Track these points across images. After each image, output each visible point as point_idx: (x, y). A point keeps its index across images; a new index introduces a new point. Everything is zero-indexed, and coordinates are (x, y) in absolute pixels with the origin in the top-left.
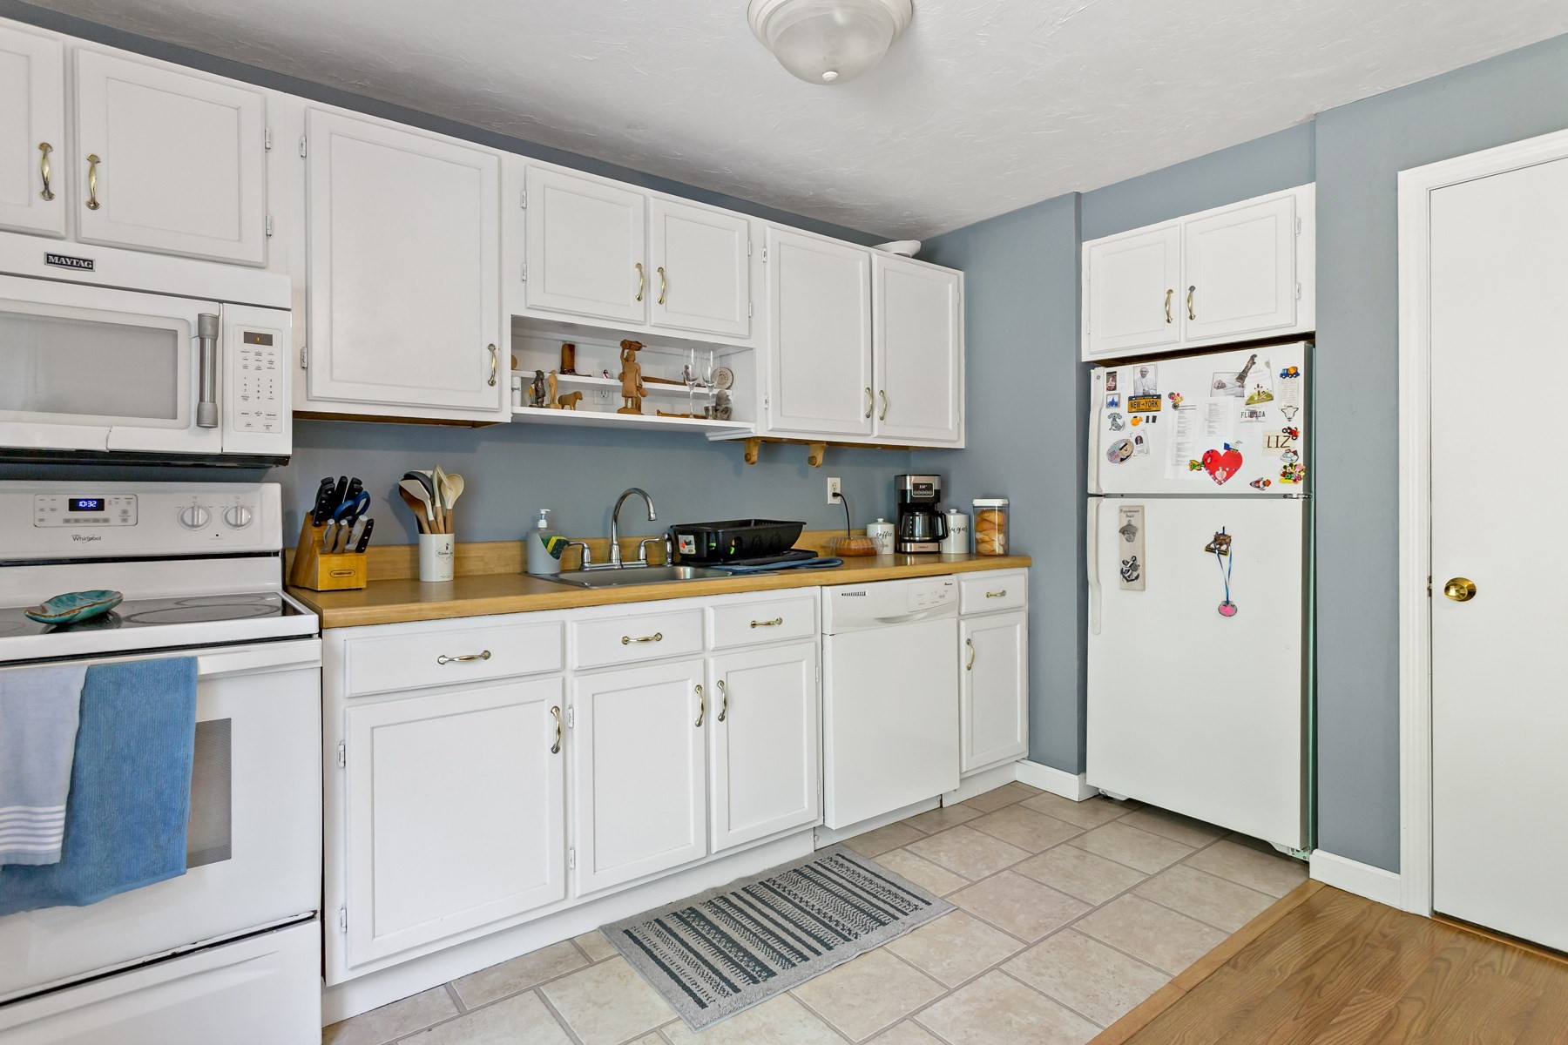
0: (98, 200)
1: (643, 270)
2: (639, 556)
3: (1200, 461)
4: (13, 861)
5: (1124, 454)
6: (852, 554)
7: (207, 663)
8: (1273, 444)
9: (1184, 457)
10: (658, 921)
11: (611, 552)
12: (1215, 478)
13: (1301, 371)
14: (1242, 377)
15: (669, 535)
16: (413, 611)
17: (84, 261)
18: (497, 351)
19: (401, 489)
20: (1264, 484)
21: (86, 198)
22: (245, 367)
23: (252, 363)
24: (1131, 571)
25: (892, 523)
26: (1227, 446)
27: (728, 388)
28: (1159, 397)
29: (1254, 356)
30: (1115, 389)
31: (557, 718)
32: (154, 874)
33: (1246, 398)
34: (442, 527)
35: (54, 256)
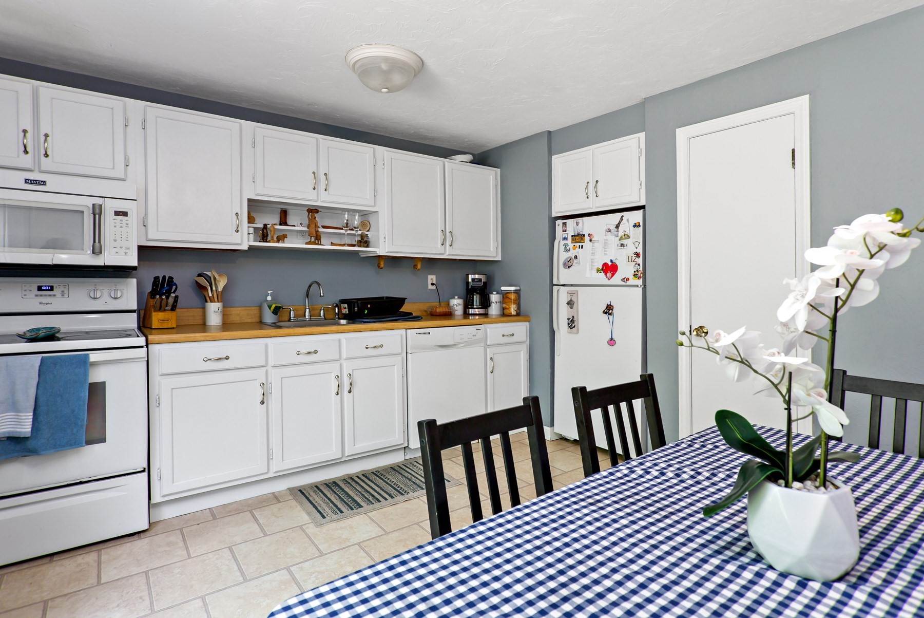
0: (48, 153)
1: (316, 175)
2: (320, 314)
3: (601, 268)
4: (11, 435)
5: (570, 264)
6: (438, 314)
7: (94, 357)
8: (630, 260)
9: (594, 266)
10: (316, 487)
11: (305, 312)
12: (607, 277)
13: (641, 224)
14: (617, 227)
15: (336, 304)
16: (191, 337)
17: (42, 181)
18: (239, 216)
19: (197, 282)
20: (626, 280)
21: (43, 152)
22: (115, 227)
23: (118, 225)
24: (572, 323)
25: (462, 299)
26: (611, 261)
27: (368, 231)
28: (584, 235)
29: (623, 216)
30: (566, 231)
31: (263, 388)
32: (71, 445)
33: (619, 237)
34: (216, 299)
35: (28, 180)
